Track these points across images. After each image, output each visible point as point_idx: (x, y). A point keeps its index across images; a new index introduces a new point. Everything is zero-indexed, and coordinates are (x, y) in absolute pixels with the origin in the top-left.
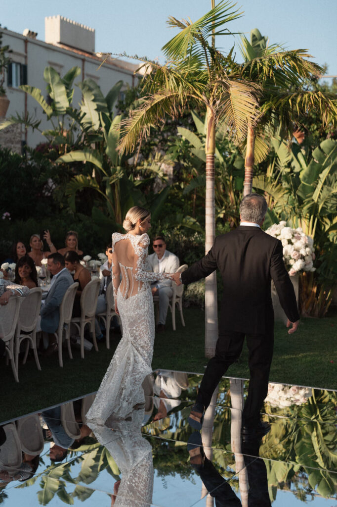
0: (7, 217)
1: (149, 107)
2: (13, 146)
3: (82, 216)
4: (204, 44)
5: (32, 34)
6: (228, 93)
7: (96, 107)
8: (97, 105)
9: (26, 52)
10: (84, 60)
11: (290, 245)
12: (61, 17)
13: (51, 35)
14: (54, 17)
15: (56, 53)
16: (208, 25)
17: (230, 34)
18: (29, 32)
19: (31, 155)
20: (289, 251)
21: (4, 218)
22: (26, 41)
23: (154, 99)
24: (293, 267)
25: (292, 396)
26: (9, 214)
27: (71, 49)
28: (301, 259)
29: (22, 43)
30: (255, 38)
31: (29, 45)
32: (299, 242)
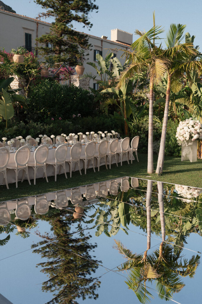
0: (79, 116)
1: (128, 70)
2: (85, 86)
3: (111, 115)
4: (149, 42)
5: (105, 37)
6: (154, 64)
7: (118, 70)
8: (119, 69)
9: (102, 46)
10: (127, 48)
11: (193, 128)
12: (118, 29)
13: (113, 38)
14: (115, 29)
15: (115, 45)
16: (150, 35)
17: (159, 39)
18: (104, 36)
19: (91, 91)
20: (192, 131)
21: (78, 116)
22: (102, 41)
23: (130, 67)
24: (194, 137)
25: (192, 192)
26: (80, 115)
27: (122, 43)
28: (197, 134)
29: (100, 42)
30: (187, 37)
31: (103, 42)
32: (197, 126)
